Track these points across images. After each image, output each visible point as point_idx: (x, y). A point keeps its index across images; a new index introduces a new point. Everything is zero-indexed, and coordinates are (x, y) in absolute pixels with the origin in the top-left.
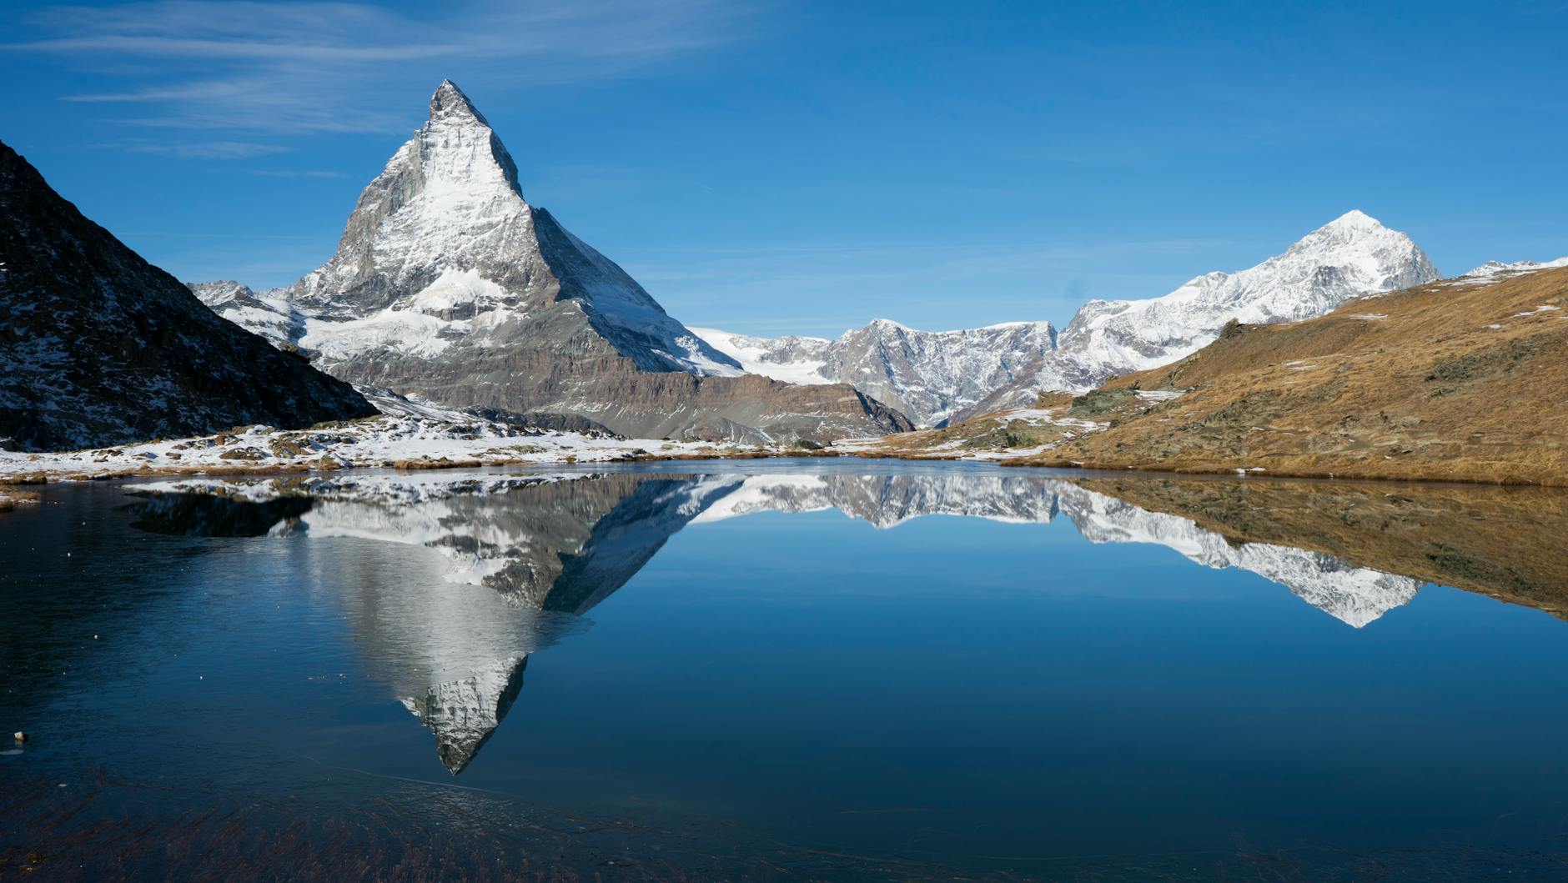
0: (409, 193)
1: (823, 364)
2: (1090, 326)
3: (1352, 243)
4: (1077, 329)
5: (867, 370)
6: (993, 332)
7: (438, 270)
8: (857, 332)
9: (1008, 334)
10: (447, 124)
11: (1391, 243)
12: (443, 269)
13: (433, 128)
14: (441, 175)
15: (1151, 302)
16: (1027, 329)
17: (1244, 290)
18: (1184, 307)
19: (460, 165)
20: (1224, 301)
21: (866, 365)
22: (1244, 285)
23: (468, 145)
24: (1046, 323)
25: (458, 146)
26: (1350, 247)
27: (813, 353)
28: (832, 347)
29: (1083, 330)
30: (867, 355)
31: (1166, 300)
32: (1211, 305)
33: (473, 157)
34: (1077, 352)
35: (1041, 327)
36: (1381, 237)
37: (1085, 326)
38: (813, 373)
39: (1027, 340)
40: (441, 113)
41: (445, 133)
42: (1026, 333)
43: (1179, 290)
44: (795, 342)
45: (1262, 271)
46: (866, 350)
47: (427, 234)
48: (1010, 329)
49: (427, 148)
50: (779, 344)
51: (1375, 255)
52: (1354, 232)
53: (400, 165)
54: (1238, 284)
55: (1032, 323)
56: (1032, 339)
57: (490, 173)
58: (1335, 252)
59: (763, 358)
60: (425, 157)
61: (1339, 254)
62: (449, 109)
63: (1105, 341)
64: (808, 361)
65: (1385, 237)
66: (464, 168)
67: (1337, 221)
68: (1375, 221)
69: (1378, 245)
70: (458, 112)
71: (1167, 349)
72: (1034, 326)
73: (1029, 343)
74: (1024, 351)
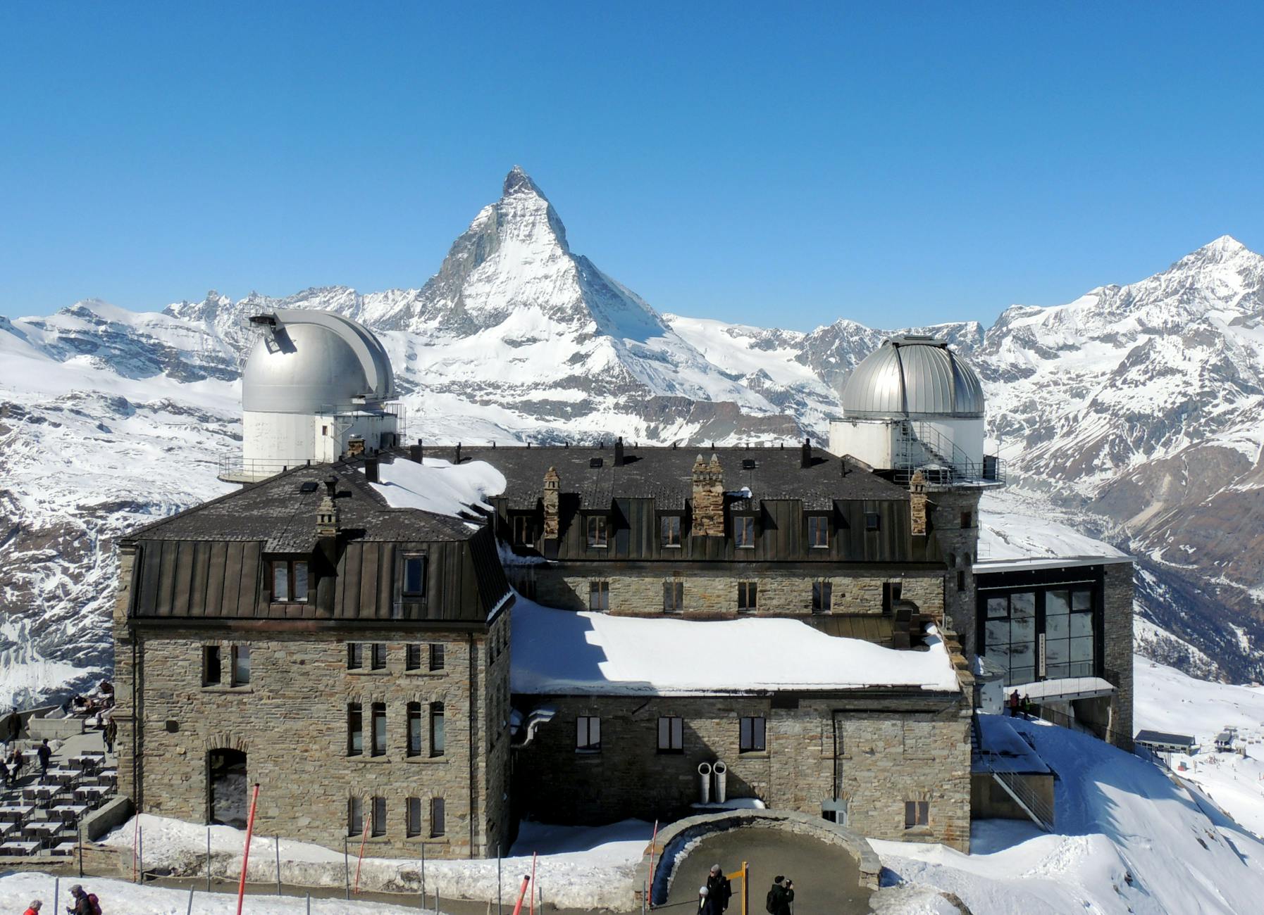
0: (488, 249)
1: (800, 352)
2: (1010, 327)
3: (1222, 262)
4: (1000, 328)
5: (832, 360)
6: (934, 329)
7: (510, 311)
8: (826, 328)
9: (945, 331)
10: (515, 199)
11: (1253, 263)
12: (513, 309)
13: (505, 202)
14: (512, 238)
15: (1058, 308)
16: (961, 327)
17: (1134, 299)
18: (1085, 313)
19: (524, 231)
20: (1118, 308)
21: (832, 355)
22: (1134, 295)
23: (531, 215)
24: (976, 324)
25: (523, 216)
26: (1221, 266)
27: (793, 342)
28: (807, 338)
29: (1004, 329)
30: (834, 347)
31: (1071, 307)
32: (1107, 311)
33: (534, 224)
34: (991, 354)
35: (972, 326)
36: (1245, 258)
37: (1007, 326)
38: (791, 360)
39: (960, 336)
40: (512, 191)
41: (514, 205)
42: (960, 331)
43: (1081, 299)
44: (779, 333)
45: (1149, 283)
46: (833, 344)
47: (502, 283)
48: (948, 327)
49: (501, 217)
50: (766, 334)
51: (1240, 273)
52: (1224, 254)
53: (480, 224)
54: (1129, 294)
55: (964, 323)
56: (965, 336)
57: (545, 236)
58: (1207, 270)
59: (752, 347)
60: (500, 224)
61: (1211, 271)
62: (517, 187)
63: (1012, 346)
64: (788, 348)
65: (1248, 258)
66: (527, 233)
67: (1211, 244)
68: (1241, 245)
69: (1242, 265)
70: (523, 189)
71: (1060, 353)
72: (966, 325)
73: (962, 339)
74: (958, 345)
